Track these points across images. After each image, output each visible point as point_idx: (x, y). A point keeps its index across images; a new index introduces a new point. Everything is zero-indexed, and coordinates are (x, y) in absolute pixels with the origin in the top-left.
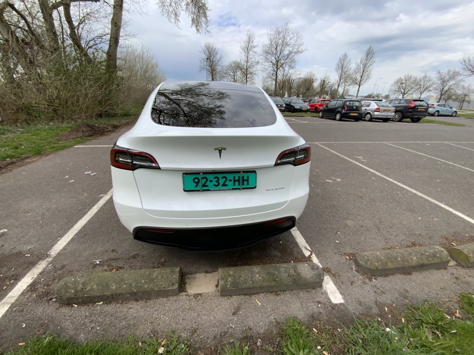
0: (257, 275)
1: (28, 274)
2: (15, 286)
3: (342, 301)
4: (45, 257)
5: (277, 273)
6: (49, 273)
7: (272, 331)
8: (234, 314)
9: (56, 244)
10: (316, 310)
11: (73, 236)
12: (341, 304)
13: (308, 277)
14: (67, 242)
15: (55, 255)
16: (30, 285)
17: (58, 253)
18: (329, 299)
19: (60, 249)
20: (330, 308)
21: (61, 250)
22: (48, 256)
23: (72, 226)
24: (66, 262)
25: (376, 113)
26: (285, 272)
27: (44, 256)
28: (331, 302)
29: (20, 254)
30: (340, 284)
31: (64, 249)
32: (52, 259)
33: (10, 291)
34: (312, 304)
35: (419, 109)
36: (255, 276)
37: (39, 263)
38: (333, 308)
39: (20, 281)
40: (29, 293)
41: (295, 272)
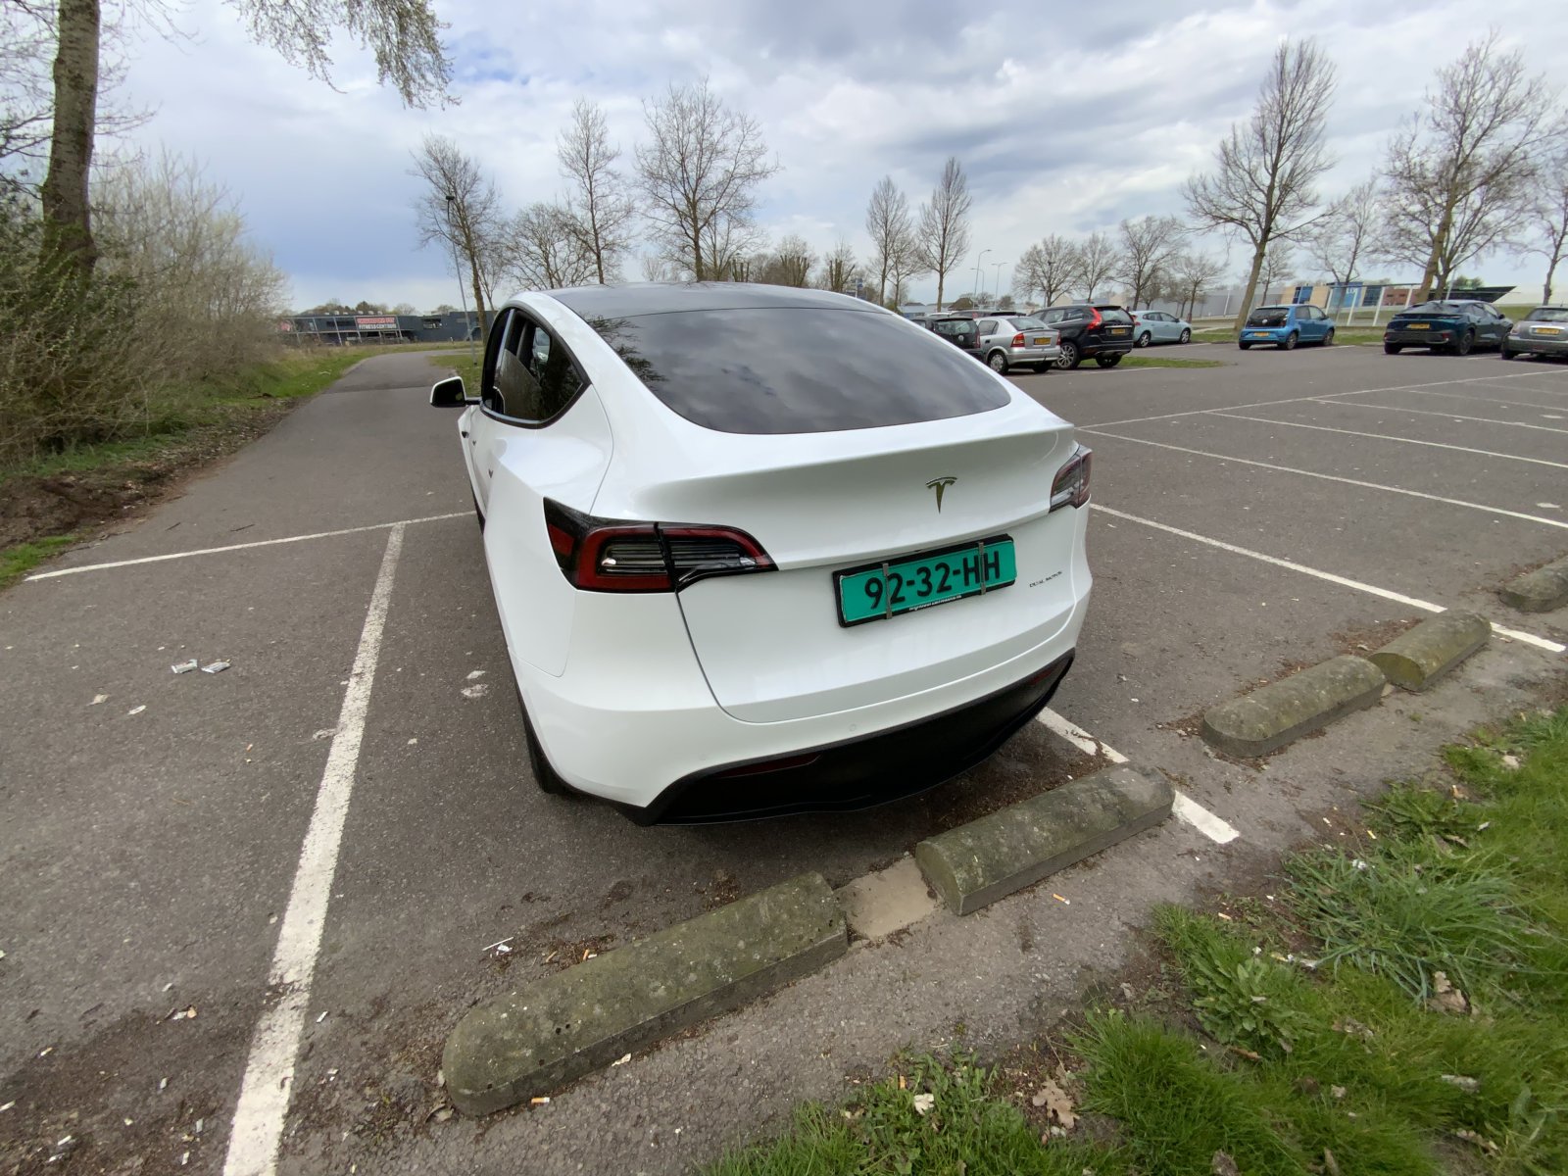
0: (1036, 829)
1: (250, 1078)
2: (227, 1137)
3: (1234, 834)
4: (269, 999)
5: (1076, 810)
6: (335, 1043)
7: (1138, 958)
8: (1026, 947)
9: (277, 940)
10: (1197, 873)
11: (327, 894)
12: (1236, 840)
13: (1147, 798)
14: (320, 923)
15: (308, 980)
16: (293, 1110)
17: (315, 968)
18: (1205, 837)
19: (313, 953)
20: (1222, 858)
21: (320, 955)
22: (279, 991)
23: (292, 867)
24: (379, 988)
25: (1016, 350)
26: (1094, 801)
27: (262, 997)
28: (1214, 844)
29: (139, 1024)
30: (1205, 795)
31: (328, 945)
32: (307, 995)
33: (223, 1162)
34: (1180, 861)
35: (1113, 332)
36: (1032, 833)
37: (263, 1024)
38: (1229, 856)
39: (231, 1112)
40: (316, 1138)
41: (1113, 794)
